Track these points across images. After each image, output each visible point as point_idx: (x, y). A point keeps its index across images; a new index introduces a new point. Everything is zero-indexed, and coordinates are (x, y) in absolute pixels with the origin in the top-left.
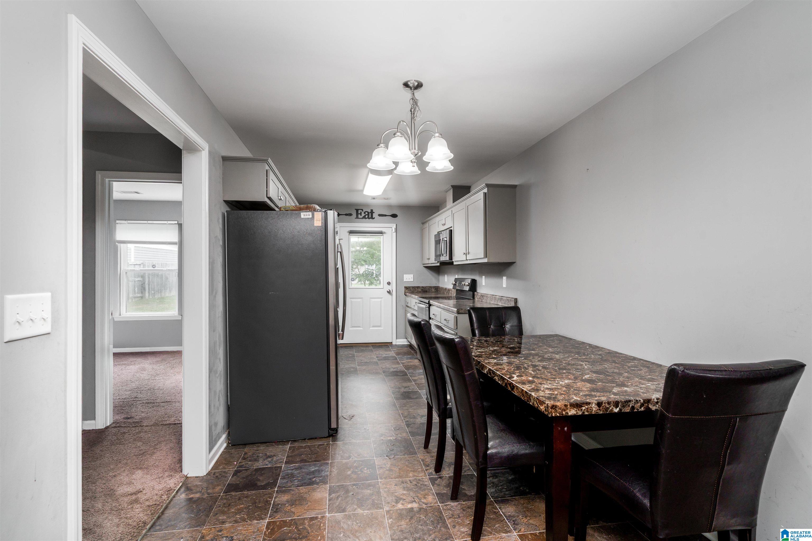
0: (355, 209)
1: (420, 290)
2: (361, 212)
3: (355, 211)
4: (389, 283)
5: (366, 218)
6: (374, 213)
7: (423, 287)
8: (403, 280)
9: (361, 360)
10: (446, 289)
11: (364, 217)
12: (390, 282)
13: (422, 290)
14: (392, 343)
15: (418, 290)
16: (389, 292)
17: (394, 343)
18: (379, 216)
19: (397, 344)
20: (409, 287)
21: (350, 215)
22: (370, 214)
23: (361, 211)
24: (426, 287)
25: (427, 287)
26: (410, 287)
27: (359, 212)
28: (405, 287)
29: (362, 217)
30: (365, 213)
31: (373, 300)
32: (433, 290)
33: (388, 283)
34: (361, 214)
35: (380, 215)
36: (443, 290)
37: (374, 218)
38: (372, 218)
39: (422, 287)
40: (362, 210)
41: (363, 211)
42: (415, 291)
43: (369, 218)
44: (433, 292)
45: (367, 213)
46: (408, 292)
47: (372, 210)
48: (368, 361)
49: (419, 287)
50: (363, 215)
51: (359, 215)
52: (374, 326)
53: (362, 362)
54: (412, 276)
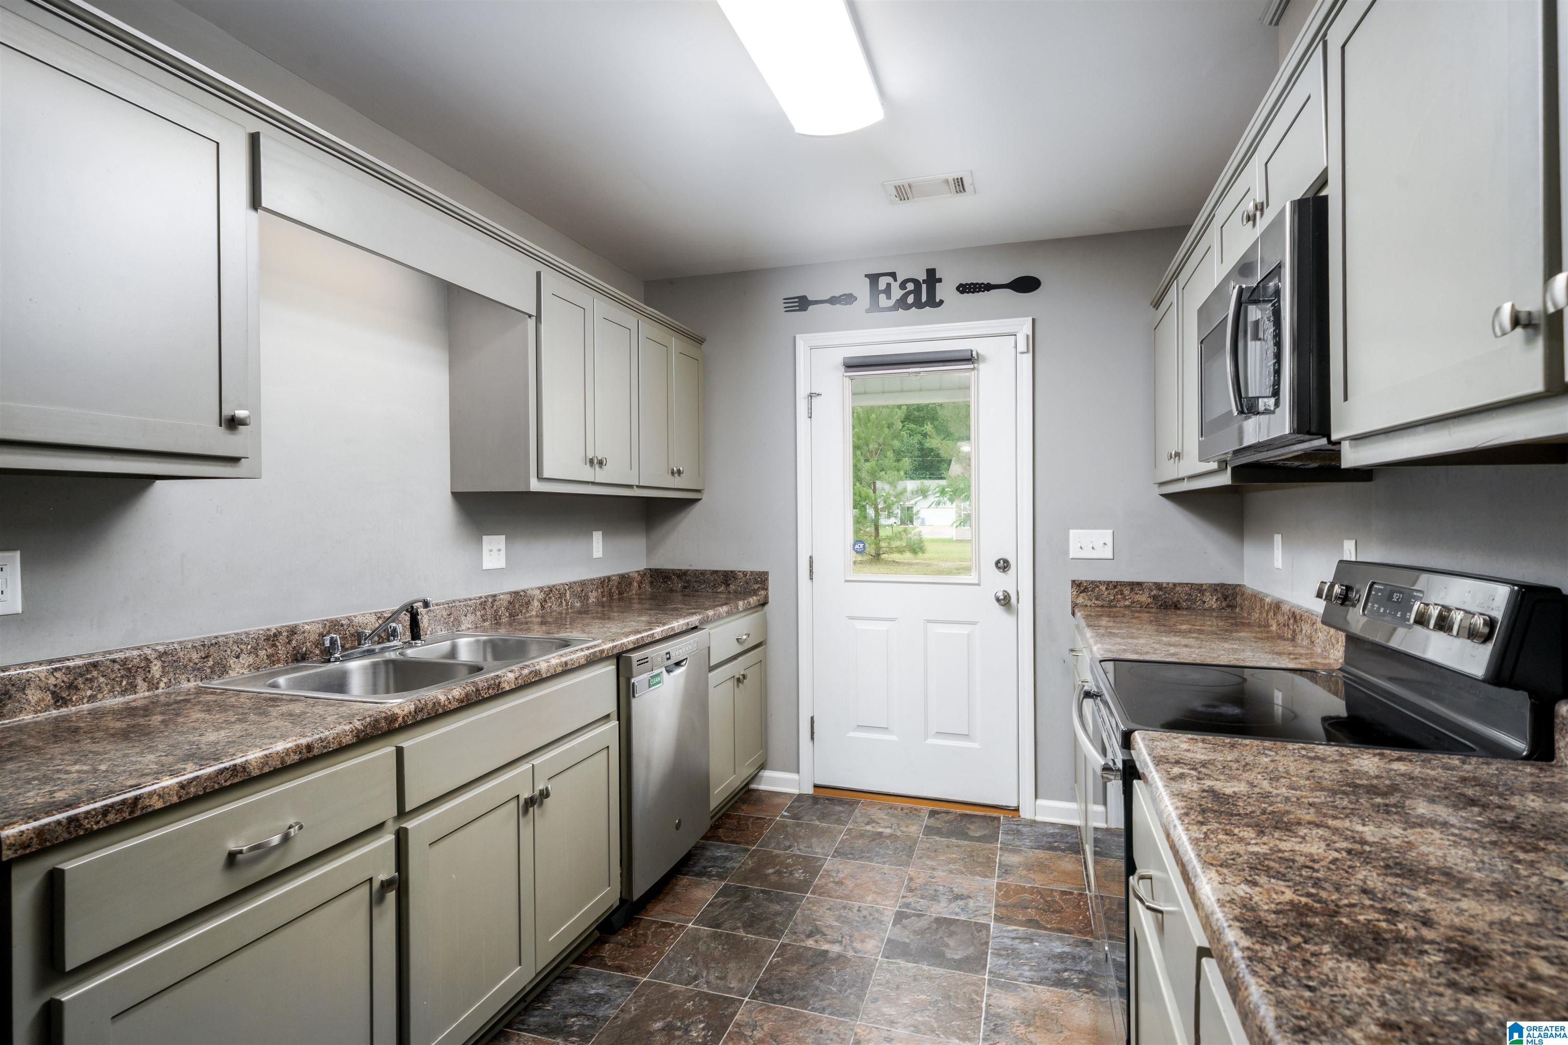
0: (866, 276)
1: (1144, 598)
2: (889, 285)
3: (867, 280)
4: (1003, 565)
5: (908, 307)
6: (940, 280)
7: (1159, 586)
8: (1067, 552)
10: (1278, 601)
11: (902, 304)
12: (1006, 561)
13: (1155, 597)
14: (1017, 810)
15: (1137, 598)
16: (1005, 601)
17: (1026, 813)
18: (962, 292)
19: (1039, 818)
20: (1092, 582)
21: (849, 299)
22: (924, 287)
23: (889, 279)
24: (1175, 585)
25: (1178, 588)
26: (1095, 584)
27: (883, 282)
28: (1073, 582)
29: (891, 303)
30: (903, 286)
31: (938, 629)
32: (1212, 601)
33: (997, 563)
34: (888, 291)
35: (964, 289)
37: (941, 302)
38: (933, 302)
39: (1155, 583)
40: (893, 275)
41: (895, 280)
42: (1122, 603)
43: (918, 304)
44: (1211, 609)
45: (910, 286)
46: (1089, 603)
47: (931, 273)
49: (1140, 584)
50: (897, 293)
51: (882, 297)
52: (939, 734)
54: (1106, 535)
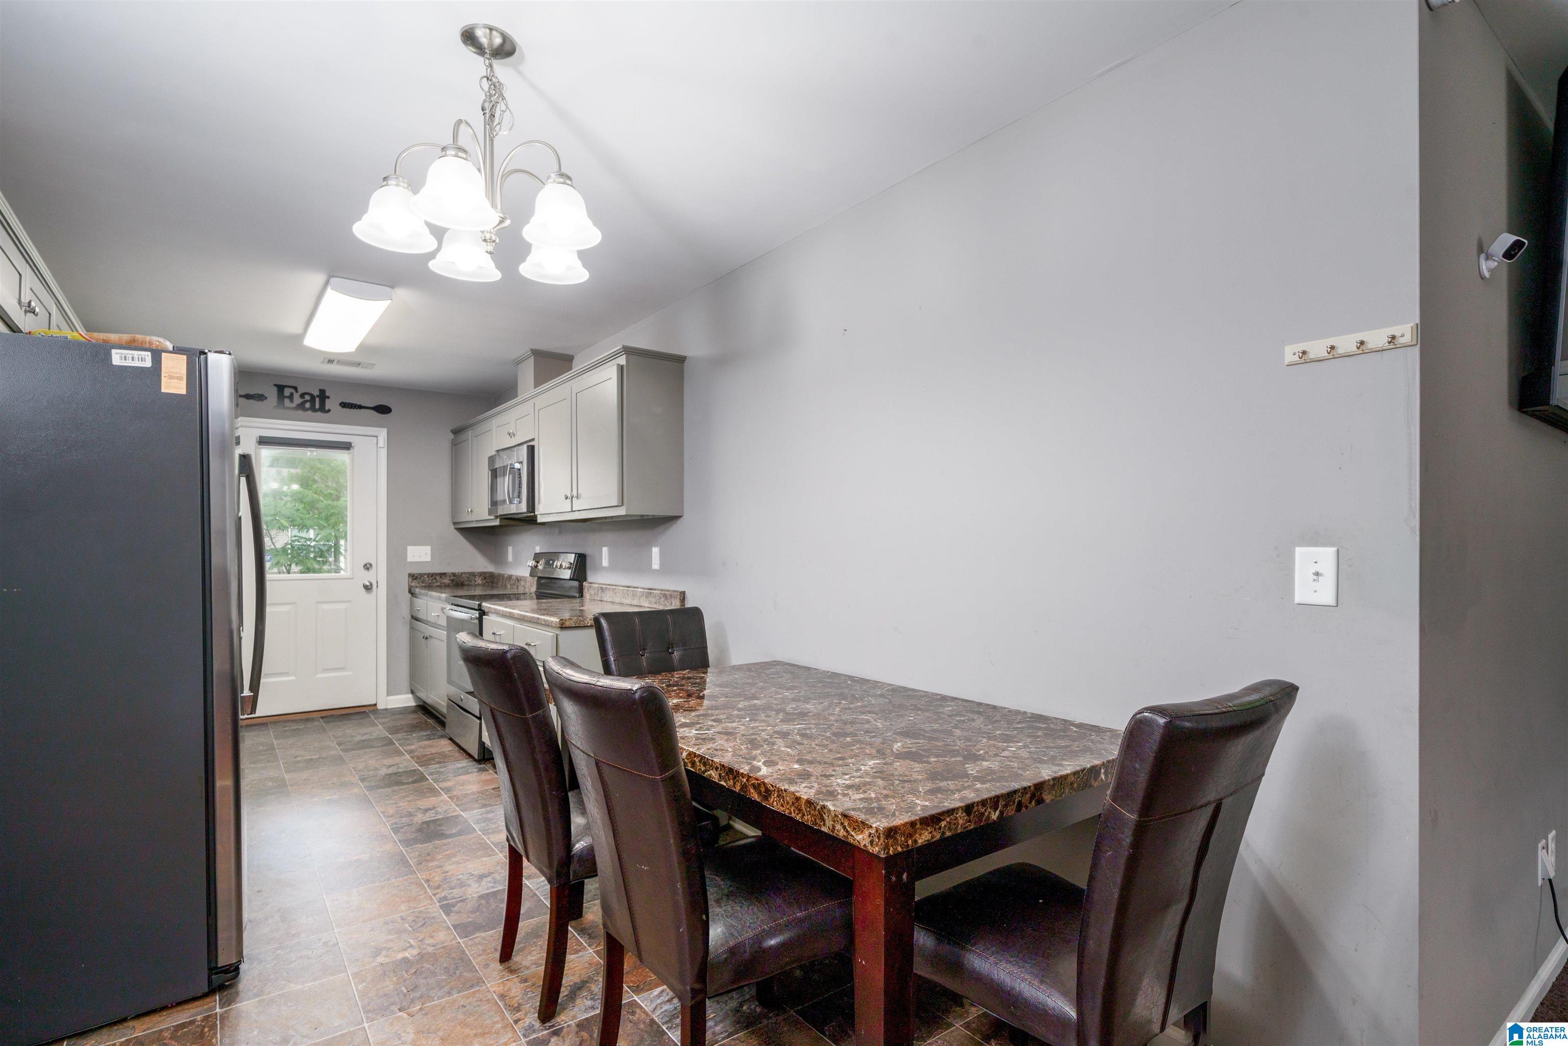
0: (275, 385)
1: (447, 581)
2: (292, 394)
3: (275, 389)
4: (367, 567)
5: (306, 410)
6: (328, 397)
7: (454, 574)
8: (406, 558)
9: (296, 757)
10: (510, 577)
11: (301, 406)
12: (371, 565)
13: (452, 580)
14: (375, 705)
15: (444, 581)
16: (368, 588)
17: (380, 706)
18: (344, 407)
19: (389, 707)
20: (420, 574)
21: (261, 397)
22: (317, 400)
23: (293, 391)
24: (462, 573)
25: (463, 575)
26: (421, 575)
27: (287, 392)
28: (410, 575)
29: (294, 405)
30: (302, 396)
31: (326, 607)
32: (479, 581)
33: (366, 565)
34: (291, 397)
35: (344, 405)
36: (503, 579)
37: (329, 411)
38: (323, 409)
39: (452, 573)
40: (296, 388)
41: (297, 391)
42: (436, 584)
43: (313, 409)
44: (479, 585)
45: (307, 397)
46: (418, 585)
47: (322, 392)
48: (314, 757)
49: (445, 574)
50: (297, 400)
51: (287, 401)
52: (326, 670)
53: (299, 762)
54: (428, 549)
